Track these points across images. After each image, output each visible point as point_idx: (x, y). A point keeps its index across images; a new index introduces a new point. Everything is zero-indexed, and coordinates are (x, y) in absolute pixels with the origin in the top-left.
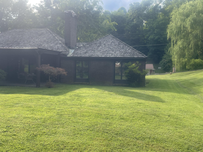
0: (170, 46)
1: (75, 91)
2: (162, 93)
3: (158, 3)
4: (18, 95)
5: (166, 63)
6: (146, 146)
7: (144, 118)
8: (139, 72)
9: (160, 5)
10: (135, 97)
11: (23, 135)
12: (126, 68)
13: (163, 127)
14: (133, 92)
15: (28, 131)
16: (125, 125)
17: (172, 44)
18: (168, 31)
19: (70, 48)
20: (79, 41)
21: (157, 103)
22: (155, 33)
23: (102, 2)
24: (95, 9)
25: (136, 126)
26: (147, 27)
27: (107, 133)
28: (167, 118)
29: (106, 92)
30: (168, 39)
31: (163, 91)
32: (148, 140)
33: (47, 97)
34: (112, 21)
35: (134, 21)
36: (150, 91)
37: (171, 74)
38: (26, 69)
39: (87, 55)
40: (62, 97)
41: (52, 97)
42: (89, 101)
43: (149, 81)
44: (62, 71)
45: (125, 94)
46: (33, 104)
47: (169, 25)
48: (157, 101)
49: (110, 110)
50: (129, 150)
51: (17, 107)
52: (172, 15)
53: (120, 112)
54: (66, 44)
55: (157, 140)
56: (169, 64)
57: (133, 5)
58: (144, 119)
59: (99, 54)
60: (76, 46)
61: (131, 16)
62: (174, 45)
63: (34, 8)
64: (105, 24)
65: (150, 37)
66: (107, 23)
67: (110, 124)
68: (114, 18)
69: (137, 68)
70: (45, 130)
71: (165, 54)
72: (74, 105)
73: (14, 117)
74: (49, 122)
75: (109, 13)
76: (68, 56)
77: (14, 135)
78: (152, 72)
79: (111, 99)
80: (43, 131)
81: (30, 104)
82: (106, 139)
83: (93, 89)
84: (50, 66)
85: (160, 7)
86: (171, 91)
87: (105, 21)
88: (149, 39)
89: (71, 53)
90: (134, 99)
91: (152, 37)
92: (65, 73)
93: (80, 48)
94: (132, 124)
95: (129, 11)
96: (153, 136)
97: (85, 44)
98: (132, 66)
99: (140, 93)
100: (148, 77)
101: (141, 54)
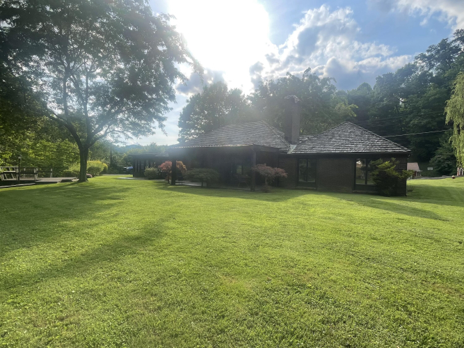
0: (451, 134)
1: (299, 198)
2: (440, 206)
3: (426, 69)
4: (232, 199)
5: (442, 161)
6: (422, 284)
7: (412, 241)
8: (396, 174)
9: (430, 71)
10: (391, 210)
11: (243, 243)
12: (374, 168)
13: (451, 258)
14: (386, 204)
15: (248, 239)
16: (380, 248)
17: (456, 130)
18: (448, 110)
19: (291, 143)
20: (301, 134)
21: (433, 221)
22: (420, 116)
23: (334, 80)
24: (325, 90)
25: (398, 251)
26: (406, 108)
27: (352, 255)
28: (457, 246)
29: (344, 201)
30: (446, 122)
31: (442, 204)
32: (423, 274)
33: (265, 202)
34: (349, 104)
35: (383, 101)
36: (417, 203)
37: (454, 178)
38: (239, 170)
39: (314, 151)
40: (282, 204)
41: (270, 203)
42: (320, 211)
43: (413, 188)
44: (281, 172)
45: (374, 205)
46: (250, 209)
47: (449, 101)
48: (431, 218)
49: (352, 225)
50: (392, 283)
51: (233, 211)
52: (455, 85)
53: (369, 229)
54: (286, 138)
55: (441, 277)
56: (449, 162)
57: (382, 79)
58: (412, 243)
59: (331, 148)
60: (298, 140)
61: (379, 94)
62: (459, 131)
63: (247, 99)
64: (339, 108)
65: (411, 122)
66: (343, 107)
67: (355, 244)
68: (353, 99)
69: (393, 168)
70: (267, 241)
71: (440, 146)
72: (299, 214)
73: (232, 223)
74: (270, 231)
75: (345, 94)
76: (289, 153)
77: (234, 242)
78: (415, 175)
79: (352, 210)
80: (266, 242)
81: (247, 209)
82: (353, 263)
83: (323, 196)
84: (267, 165)
85: (431, 74)
86: (457, 205)
87: (339, 105)
88: (411, 125)
89: (292, 149)
90: (390, 212)
91: (416, 121)
92: (285, 174)
93: (304, 142)
94: (393, 247)
95: (375, 87)
96: (432, 270)
97: (310, 136)
98: (383, 165)
99: (399, 205)
100: (410, 182)
101: (399, 147)
